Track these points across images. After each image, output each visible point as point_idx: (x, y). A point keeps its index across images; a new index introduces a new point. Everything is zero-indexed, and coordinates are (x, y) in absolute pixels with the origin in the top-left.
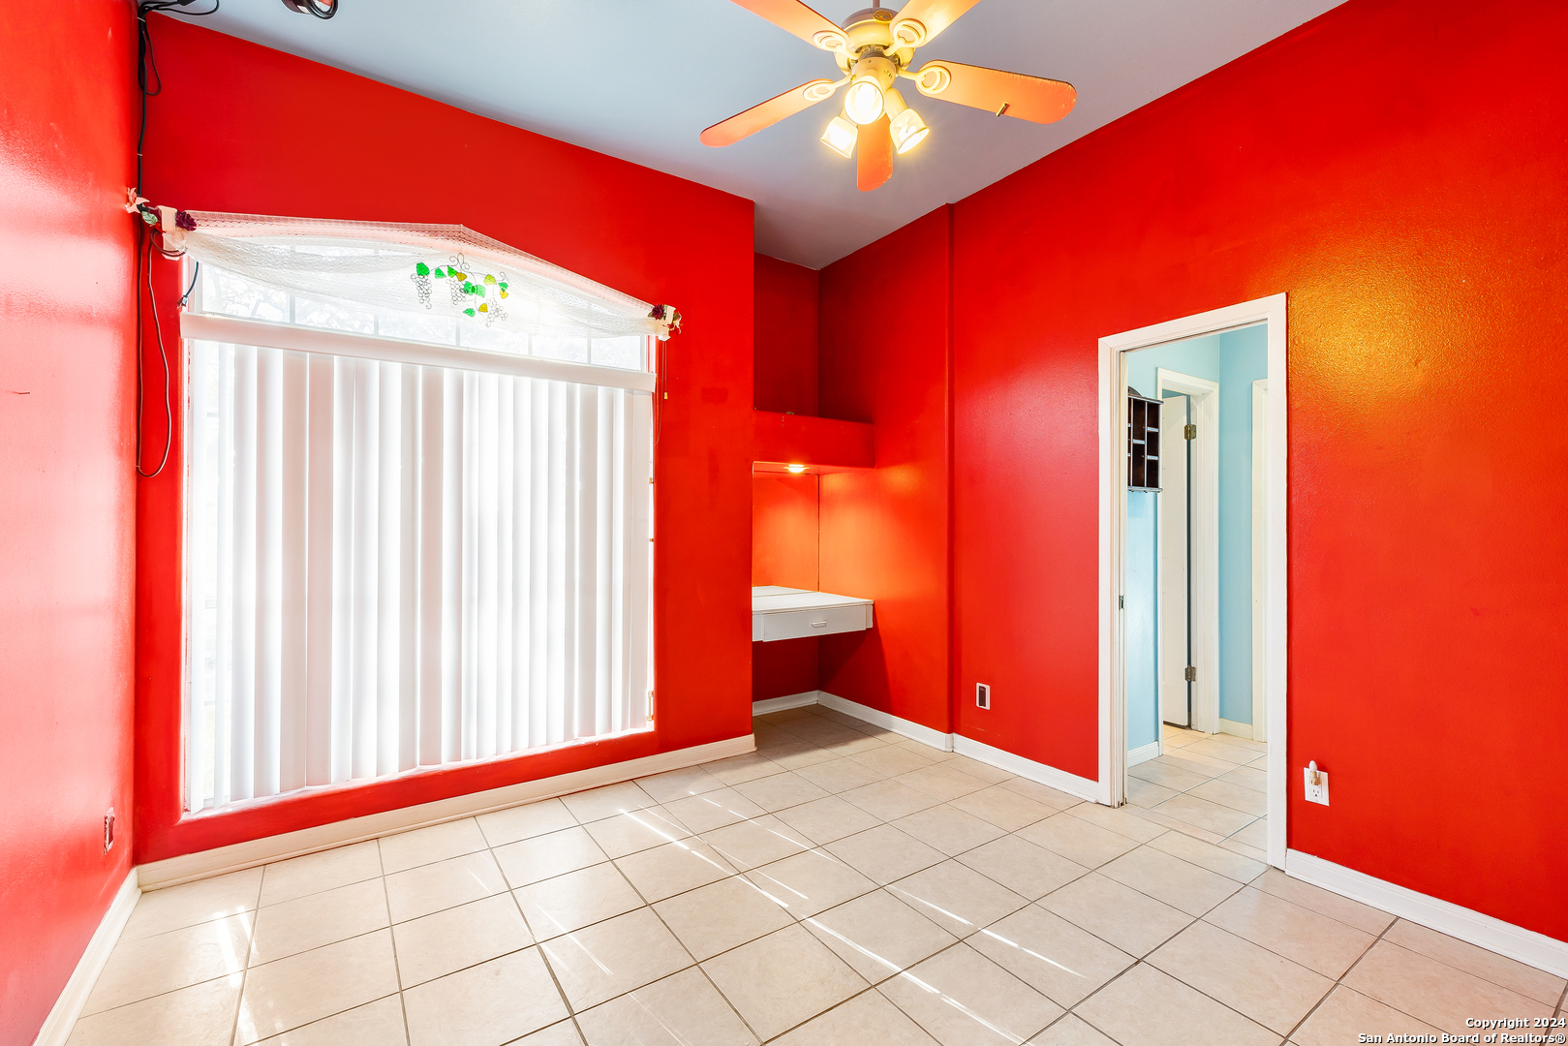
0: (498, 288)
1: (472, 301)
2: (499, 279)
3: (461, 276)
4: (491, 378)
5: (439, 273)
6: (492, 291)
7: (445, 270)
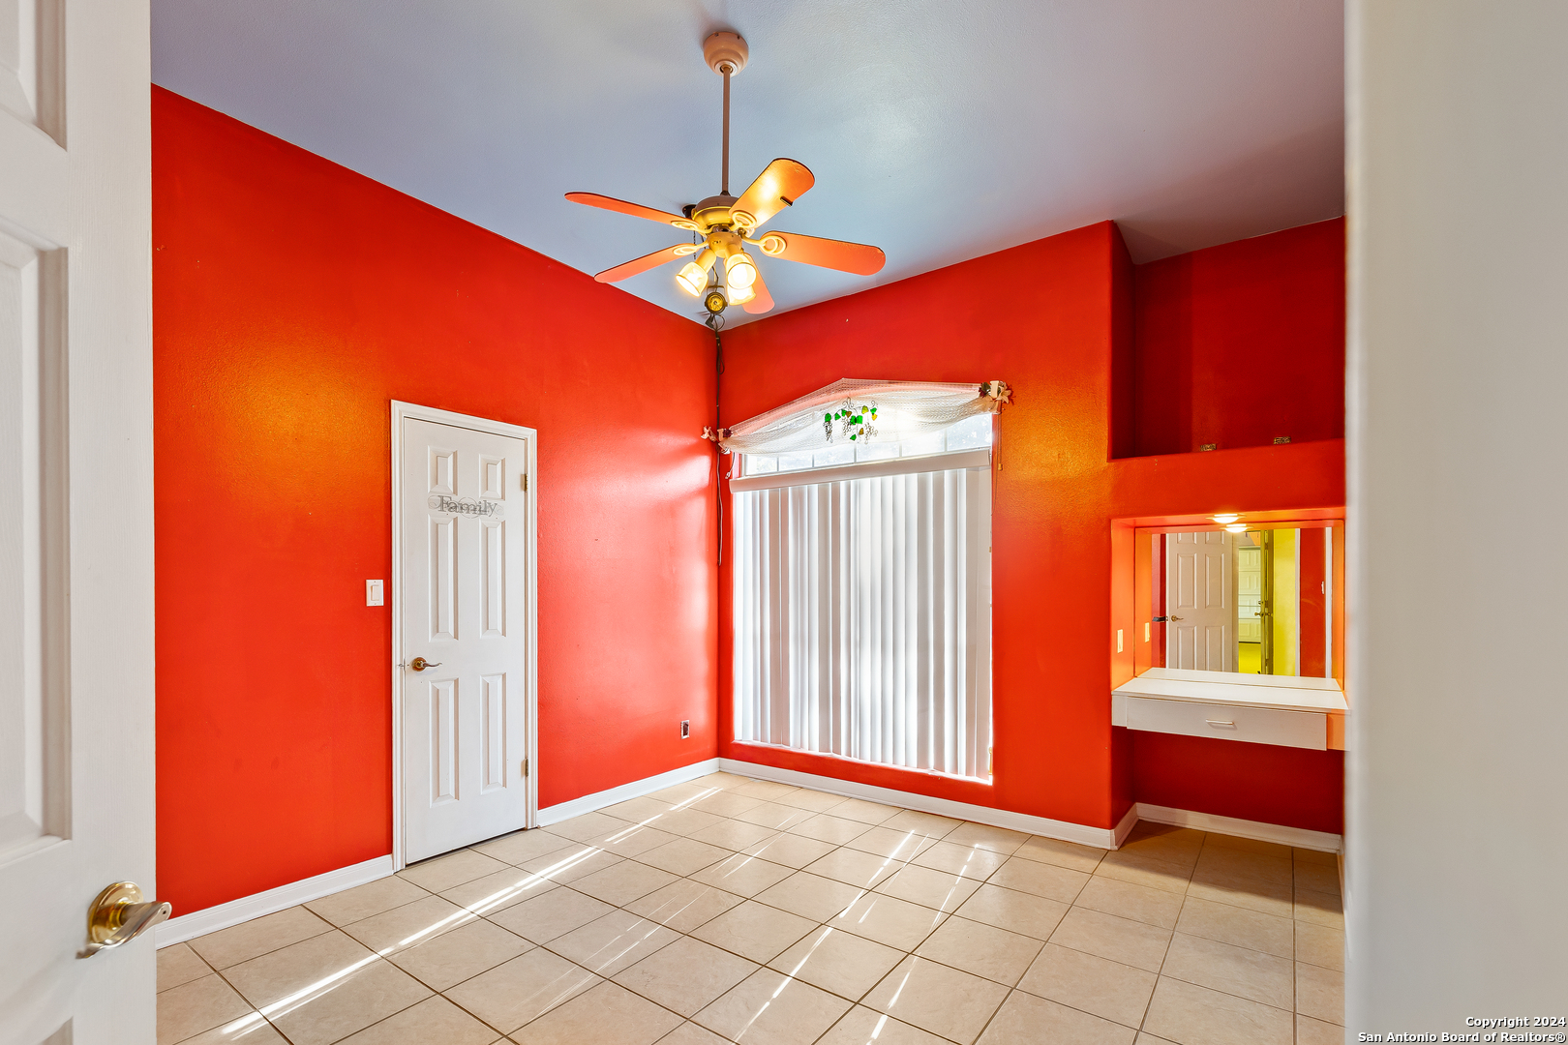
0: (870, 413)
1: (855, 429)
2: (870, 407)
3: (848, 413)
4: (866, 482)
5: (837, 417)
6: (867, 417)
7: (840, 413)
